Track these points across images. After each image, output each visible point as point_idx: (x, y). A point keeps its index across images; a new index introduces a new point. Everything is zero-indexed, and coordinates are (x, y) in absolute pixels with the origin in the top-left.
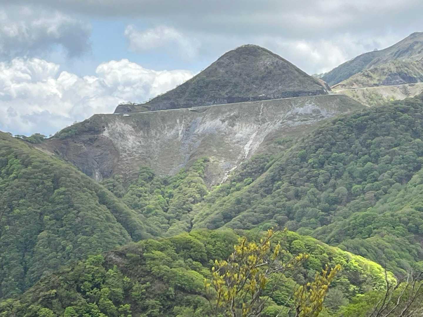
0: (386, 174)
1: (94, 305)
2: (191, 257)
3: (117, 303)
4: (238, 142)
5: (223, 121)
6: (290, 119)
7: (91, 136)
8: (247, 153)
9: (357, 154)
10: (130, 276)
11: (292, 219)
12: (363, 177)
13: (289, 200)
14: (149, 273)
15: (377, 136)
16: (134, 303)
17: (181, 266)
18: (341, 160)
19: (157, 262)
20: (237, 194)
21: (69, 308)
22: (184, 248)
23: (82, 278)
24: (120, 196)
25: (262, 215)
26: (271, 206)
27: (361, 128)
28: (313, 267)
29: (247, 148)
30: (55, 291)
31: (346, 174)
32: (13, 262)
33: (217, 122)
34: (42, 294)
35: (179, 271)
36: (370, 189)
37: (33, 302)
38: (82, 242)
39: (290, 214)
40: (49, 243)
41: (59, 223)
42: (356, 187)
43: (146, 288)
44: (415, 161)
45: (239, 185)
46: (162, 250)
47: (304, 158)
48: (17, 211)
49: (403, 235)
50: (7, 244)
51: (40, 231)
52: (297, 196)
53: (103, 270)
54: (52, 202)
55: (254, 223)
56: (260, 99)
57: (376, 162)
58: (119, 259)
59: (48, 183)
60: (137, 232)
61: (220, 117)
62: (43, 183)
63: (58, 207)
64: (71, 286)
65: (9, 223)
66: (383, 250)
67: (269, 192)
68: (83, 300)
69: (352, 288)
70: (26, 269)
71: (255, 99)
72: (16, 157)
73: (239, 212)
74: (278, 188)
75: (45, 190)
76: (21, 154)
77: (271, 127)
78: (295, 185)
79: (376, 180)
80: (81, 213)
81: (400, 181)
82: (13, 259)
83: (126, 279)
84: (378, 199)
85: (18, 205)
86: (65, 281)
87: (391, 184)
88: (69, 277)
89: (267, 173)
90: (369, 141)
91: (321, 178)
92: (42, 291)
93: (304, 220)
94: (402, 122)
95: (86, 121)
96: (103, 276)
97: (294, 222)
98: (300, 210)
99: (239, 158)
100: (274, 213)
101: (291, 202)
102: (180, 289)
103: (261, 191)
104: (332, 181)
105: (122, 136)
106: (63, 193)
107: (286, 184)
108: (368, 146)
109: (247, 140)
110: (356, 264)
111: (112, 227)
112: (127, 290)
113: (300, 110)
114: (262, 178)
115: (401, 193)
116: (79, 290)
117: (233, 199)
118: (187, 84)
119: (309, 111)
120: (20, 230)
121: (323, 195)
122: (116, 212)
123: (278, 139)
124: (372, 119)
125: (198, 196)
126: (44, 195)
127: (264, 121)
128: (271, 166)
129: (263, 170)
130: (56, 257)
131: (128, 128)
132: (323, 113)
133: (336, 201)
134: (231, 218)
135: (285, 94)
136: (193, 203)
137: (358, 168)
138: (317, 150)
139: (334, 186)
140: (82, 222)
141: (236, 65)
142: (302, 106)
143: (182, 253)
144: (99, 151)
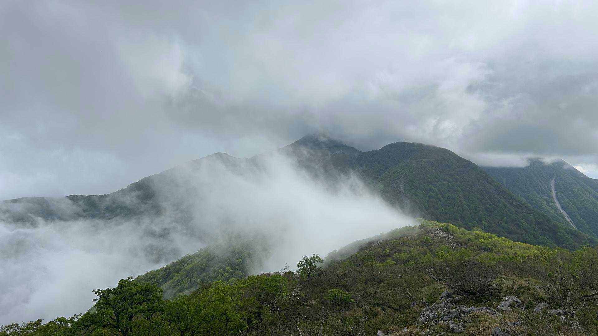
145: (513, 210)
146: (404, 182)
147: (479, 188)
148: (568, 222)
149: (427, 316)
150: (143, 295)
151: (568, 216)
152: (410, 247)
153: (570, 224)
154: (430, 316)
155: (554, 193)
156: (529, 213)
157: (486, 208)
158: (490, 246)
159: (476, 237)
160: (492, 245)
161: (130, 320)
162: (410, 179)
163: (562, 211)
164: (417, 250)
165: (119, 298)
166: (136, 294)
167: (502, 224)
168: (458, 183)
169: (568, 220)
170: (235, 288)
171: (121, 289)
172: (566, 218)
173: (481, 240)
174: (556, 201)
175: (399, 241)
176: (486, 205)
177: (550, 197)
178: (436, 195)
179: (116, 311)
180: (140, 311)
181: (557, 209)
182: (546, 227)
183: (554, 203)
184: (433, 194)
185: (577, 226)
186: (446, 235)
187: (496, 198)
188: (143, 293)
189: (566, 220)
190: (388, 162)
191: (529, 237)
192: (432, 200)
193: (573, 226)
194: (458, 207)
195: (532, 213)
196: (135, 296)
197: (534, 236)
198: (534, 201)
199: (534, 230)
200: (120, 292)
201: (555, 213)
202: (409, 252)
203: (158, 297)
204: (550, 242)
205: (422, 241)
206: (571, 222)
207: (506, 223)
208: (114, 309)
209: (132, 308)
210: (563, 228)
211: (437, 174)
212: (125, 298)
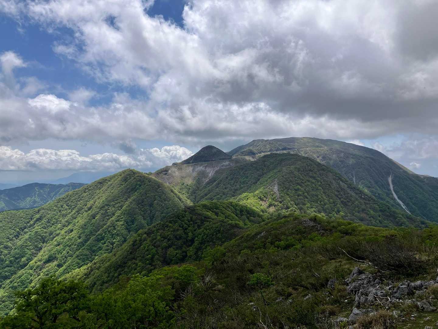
0: (250, 182)
1: (183, 222)
2: (206, 208)
3: (189, 222)
4: (207, 173)
5: (203, 167)
6: (222, 166)
7: (166, 172)
8: (210, 176)
9: (241, 176)
10: (192, 214)
11: (224, 195)
12: (244, 183)
13: (224, 189)
14: (197, 213)
15: (247, 171)
16: (193, 222)
17: (204, 211)
18: (238, 178)
19: (198, 210)
20: (208, 188)
21: (176, 224)
22: (205, 206)
23: (179, 215)
24: (175, 189)
25: (216, 194)
26: (218, 191)
27: (242, 169)
28: (238, 210)
29: (210, 175)
30: (172, 219)
31: (239, 182)
32: (147, 210)
33: (201, 167)
34: (169, 220)
35: (205, 213)
36: (246, 186)
37: (166, 222)
38: (167, 203)
39: (224, 194)
40: (158, 204)
41: (160, 198)
42: (242, 186)
43: (196, 217)
44: (258, 178)
45: (209, 185)
46: (199, 207)
47: (227, 178)
48: (148, 195)
49: (257, 199)
50: (145, 205)
51: (155, 201)
52: (226, 188)
53: (185, 213)
54: (158, 192)
55: (214, 196)
56: (213, 161)
57: (247, 178)
58: (188, 210)
59: (157, 187)
60: (182, 200)
61: (202, 166)
62: (155, 187)
63: (160, 193)
64: (176, 217)
65: (146, 199)
66: (251, 203)
67: (217, 187)
68: (180, 221)
69: (248, 215)
70: (151, 211)
71: (212, 161)
72: (146, 179)
73: (209, 193)
74: (220, 186)
75: (155, 189)
76: (148, 179)
77: (217, 169)
78: (225, 185)
79: (247, 184)
80: (166, 195)
81: (254, 183)
82: (147, 209)
83: (191, 215)
84: (248, 189)
85: (148, 193)
86: (175, 216)
87: (252, 185)
88: (176, 215)
89: (217, 182)
90: (245, 173)
91: (232, 183)
92: (168, 219)
93: (228, 195)
94: (254, 167)
95: (164, 168)
96: (185, 215)
97: (225, 196)
98: (227, 192)
99: (208, 177)
100: (219, 193)
101: (224, 190)
102: (205, 217)
103: (215, 187)
104: (235, 184)
105: (174, 172)
106: (161, 190)
107: (222, 185)
108: (245, 174)
109: (210, 172)
110: (249, 209)
111: (175, 199)
112: (191, 218)
113: (224, 164)
114: (215, 183)
115: (255, 187)
116: (178, 218)
117: (207, 190)
118: (192, 157)
119: (227, 164)
120: (149, 200)
121: (233, 188)
122: (176, 194)
123: (219, 172)
124: (246, 166)
125: (197, 189)
126: (155, 190)
127: (214, 167)
128: (217, 180)
129: (215, 181)
130: (159, 208)
131: (176, 170)
132: (231, 164)
133: (237, 190)
134: (207, 195)
135: (220, 159)
136: (196, 191)
137: (242, 180)
138: (230, 175)
139: (236, 185)
140: (166, 198)
141: (206, 151)
142: (225, 162)
143: (204, 207)
144: (168, 177)
145: (363, 202)
146: (278, 184)
147: (336, 186)
148: (404, 209)
149: (374, 295)
150: (68, 293)
151: (403, 204)
152: (288, 236)
153: (405, 210)
154: (379, 295)
155: (391, 187)
156: (375, 204)
157: (342, 202)
158: (350, 231)
159: (338, 224)
160: (352, 230)
161: (54, 321)
162: (282, 182)
163: (398, 201)
164: (293, 238)
165: (40, 298)
166: (60, 293)
167: (354, 213)
168: (320, 183)
169: (404, 207)
170: (153, 279)
171: (43, 288)
172: (402, 206)
173: (343, 226)
174: (393, 193)
175: (278, 232)
176: (342, 199)
177: (390, 190)
178: (303, 194)
179: (39, 313)
180: (65, 311)
181: (395, 199)
182: (388, 214)
183: (392, 194)
184: (301, 193)
185: (410, 212)
186: (315, 224)
187: (349, 193)
188: (67, 291)
189: (402, 208)
190: (264, 169)
191: (376, 222)
192: (300, 197)
193: (408, 212)
194: (321, 202)
195: (376, 204)
196: (59, 295)
197: (379, 222)
198: (377, 194)
199: (379, 217)
200: (42, 292)
201: (393, 202)
202: (287, 240)
203: (83, 294)
204: (392, 225)
205: (296, 231)
206: (406, 208)
207: (358, 213)
208: (36, 310)
209: (56, 308)
210: (401, 214)
211: (303, 177)
212: (48, 298)
